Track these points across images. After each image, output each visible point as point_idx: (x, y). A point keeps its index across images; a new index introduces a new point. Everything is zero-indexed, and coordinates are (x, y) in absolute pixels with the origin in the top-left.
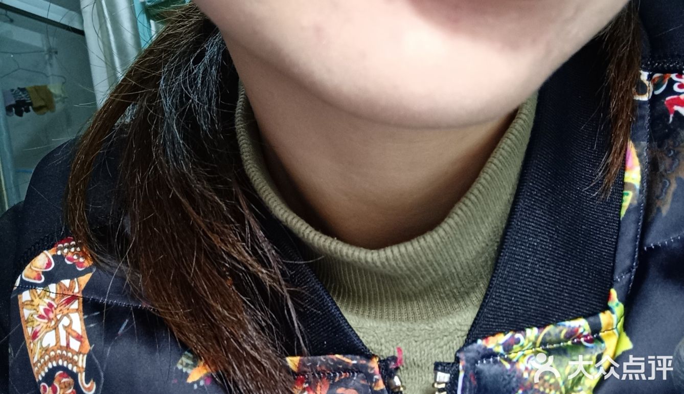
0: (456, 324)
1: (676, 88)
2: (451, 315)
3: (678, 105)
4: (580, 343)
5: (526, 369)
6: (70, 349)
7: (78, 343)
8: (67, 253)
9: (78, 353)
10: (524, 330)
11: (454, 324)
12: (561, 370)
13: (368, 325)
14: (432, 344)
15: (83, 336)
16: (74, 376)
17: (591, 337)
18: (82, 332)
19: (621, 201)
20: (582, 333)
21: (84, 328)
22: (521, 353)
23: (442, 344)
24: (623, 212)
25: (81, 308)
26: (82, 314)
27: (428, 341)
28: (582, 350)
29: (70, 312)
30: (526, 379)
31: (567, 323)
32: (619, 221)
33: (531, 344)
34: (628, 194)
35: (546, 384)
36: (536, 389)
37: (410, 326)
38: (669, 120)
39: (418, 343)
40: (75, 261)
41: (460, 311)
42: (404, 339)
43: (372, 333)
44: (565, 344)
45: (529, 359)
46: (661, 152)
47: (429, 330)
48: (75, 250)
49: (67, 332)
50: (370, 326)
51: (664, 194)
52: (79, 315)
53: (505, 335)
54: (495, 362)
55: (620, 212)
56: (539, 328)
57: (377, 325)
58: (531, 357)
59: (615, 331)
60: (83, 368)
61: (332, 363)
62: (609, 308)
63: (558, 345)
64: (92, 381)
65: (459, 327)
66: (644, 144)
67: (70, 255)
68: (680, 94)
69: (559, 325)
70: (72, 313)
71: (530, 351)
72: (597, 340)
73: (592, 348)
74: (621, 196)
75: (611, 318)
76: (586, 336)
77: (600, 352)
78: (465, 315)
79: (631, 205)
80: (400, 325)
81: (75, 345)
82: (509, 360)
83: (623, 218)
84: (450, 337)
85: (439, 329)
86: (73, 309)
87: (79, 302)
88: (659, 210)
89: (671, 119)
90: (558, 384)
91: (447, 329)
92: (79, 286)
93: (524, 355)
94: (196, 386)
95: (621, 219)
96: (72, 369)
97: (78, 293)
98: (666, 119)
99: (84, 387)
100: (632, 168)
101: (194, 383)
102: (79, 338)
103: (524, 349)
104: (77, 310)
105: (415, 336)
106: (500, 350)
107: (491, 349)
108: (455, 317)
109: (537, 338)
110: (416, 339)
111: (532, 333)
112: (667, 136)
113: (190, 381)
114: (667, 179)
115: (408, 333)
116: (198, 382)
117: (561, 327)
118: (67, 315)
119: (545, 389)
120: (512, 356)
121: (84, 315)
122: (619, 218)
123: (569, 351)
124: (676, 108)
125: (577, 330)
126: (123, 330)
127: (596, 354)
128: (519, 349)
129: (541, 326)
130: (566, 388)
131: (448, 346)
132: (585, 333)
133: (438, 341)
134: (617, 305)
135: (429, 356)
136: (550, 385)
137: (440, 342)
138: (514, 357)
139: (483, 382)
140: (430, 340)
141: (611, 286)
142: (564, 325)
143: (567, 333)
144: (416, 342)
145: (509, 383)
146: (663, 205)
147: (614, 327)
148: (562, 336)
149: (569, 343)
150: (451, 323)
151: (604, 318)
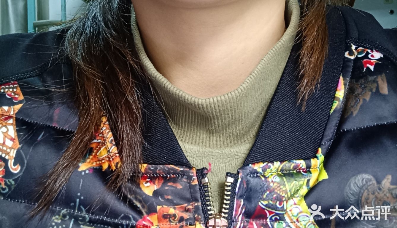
0: (235, 151)
1: (369, 56)
2: (233, 147)
3: (369, 64)
4: (300, 172)
5: (272, 181)
6: (5, 145)
7: (12, 143)
8: (7, 91)
9: (11, 148)
10: (273, 162)
11: (234, 152)
12: (289, 184)
13: (187, 147)
14: (221, 161)
15: (15, 139)
16: (6, 161)
17: (306, 170)
18: (15, 137)
19: (332, 106)
20: (301, 167)
21: (16, 134)
22: (270, 174)
23: (226, 161)
24: (332, 111)
25: (15, 123)
26: (15, 126)
27: (219, 159)
28: (300, 176)
29: (7, 125)
30: (271, 186)
31: (295, 161)
32: (329, 115)
33: (276, 169)
34: (336, 102)
35: (281, 190)
36: (275, 192)
37: (210, 150)
38: (363, 70)
39: (214, 159)
40: (12, 97)
41: (237, 145)
42: (207, 156)
43: (189, 151)
44: (293, 172)
45: (274, 177)
46: (357, 84)
47: (221, 153)
48: (13, 90)
49: (4, 135)
50: (188, 148)
51: (355, 106)
52: (13, 127)
53: (263, 163)
54: (257, 176)
55: (330, 110)
56: (280, 162)
57: (193, 147)
58: (275, 176)
59: (318, 169)
60: (13, 157)
61: (167, 169)
62: (316, 157)
63: (289, 172)
64: (18, 164)
65: (236, 154)
66: (348, 79)
67: (9, 93)
68: (371, 59)
69: (291, 162)
70: (9, 125)
71: (275, 173)
72: (308, 172)
73: (306, 175)
74: (332, 103)
75: (317, 162)
76: (303, 169)
77: (309, 178)
78: (240, 147)
79: (336, 108)
80: (205, 149)
81: (9, 143)
82: (264, 176)
83: (331, 114)
84: (231, 159)
85: (225, 153)
86: (9, 124)
87: (13, 120)
88: (352, 113)
89: (364, 70)
90: (287, 190)
91: (230, 154)
92: (14, 110)
93: (272, 175)
94: (83, 173)
95: (330, 114)
96: (5, 156)
97: (13, 114)
98: (362, 70)
99: (11, 168)
100: (340, 90)
101: (82, 171)
102: (12, 140)
103: (272, 172)
104: (12, 124)
105: (212, 155)
106: (260, 170)
107: (256, 170)
108: (235, 149)
109: (279, 167)
110: (213, 157)
111: (277, 164)
112: (361, 78)
113: (80, 170)
114: (358, 99)
115: (210, 154)
116: (85, 171)
117: (291, 163)
118: (5, 126)
119: (280, 192)
120: (265, 174)
121: (16, 127)
122: (329, 114)
123: (294, 176)
124: (368, 65)
125: (299, 166)
126: (41, 138)
127: (307, 179)
128: (270, 172)
129: (282, 162)
130: (291, 193)
131: (229, 163)
132: (303, 168)
133: (225, 159)
134: (321, 156)
135: (219, 167)
136: (283, 191)
137: (225, 160)
138: (267, 175)
139: (250, 186)
140: (220, 158)
141: (320, 147)
142: (293, 162)
143: (294, 166)
144: (212, 158)
145: (263, 187)
146: (355, 111)
147: (318, 167)
148: (292, 167)
149: (295, 171)
150: (232, 151)
151: (313, 161)
